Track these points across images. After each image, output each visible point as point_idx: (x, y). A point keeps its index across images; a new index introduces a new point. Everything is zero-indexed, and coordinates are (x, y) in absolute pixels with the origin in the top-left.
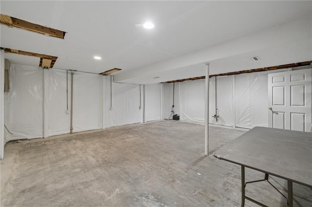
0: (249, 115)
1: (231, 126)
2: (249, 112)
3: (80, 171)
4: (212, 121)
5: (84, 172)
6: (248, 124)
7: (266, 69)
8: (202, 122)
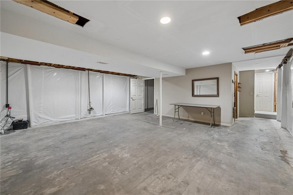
0: (112, 104)
1: (101, 115)
2: (112, 102)
3: (223, 164)
4: (85, 115)
5: (221, 161)
6: (112, 110)
7: (120, 74)
8: (73, 119)
